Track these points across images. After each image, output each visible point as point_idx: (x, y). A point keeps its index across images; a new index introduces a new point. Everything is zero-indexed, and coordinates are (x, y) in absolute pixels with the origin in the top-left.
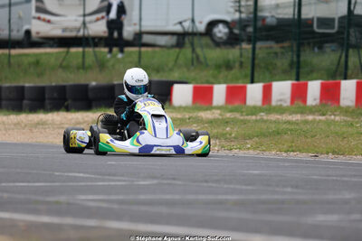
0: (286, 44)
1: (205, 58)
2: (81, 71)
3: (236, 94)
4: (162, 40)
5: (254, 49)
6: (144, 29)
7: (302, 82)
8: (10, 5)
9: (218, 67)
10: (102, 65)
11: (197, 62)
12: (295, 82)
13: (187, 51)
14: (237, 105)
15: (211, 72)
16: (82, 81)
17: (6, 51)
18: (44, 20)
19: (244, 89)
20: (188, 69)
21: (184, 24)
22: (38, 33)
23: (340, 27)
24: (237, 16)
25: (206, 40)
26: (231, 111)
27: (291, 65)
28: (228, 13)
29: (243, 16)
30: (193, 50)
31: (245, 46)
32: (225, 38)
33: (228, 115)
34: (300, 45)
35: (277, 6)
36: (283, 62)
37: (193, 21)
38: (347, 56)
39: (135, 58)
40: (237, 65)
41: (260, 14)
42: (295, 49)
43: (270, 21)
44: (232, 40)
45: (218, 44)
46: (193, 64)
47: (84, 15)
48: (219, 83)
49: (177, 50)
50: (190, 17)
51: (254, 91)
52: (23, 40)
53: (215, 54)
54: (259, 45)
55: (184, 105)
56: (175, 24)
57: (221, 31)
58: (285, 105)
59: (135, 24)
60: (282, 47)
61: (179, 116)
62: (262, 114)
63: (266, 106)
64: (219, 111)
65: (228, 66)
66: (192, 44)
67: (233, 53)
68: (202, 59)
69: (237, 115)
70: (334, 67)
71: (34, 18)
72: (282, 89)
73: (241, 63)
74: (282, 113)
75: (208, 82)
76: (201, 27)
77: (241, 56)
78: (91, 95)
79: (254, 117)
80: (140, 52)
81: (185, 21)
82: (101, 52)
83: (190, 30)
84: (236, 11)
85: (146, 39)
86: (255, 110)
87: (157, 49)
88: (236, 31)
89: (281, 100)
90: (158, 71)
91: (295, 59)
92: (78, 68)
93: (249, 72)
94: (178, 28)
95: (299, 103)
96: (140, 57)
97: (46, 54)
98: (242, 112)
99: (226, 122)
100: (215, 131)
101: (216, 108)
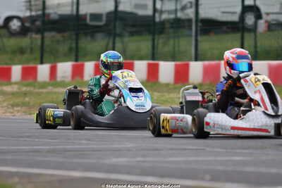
0: (67, 34)
3: (29, 73)
5: (43, 39)
7: (80, 63)
9: (14, 52)
12: (74, 63)
14: (30, 81)
19: (34, 69)
23: (107, 21)
24: (28, 14)
25: (4, 32)
26: (26, 85)
27: (70, 50)
28: (21, 11)
29: (33, 13)
31: (34, 36)
32: (18, 30)
33: (24, 89)
34: (77, 35)
35: (59, 5)
36: (64, 48)
38: (114, 43)
40: (29, 50)
41: (47, 11)
42: (74, 37)
43: (53, 17)
44: (24, 31)
45: (13, 34)
51: (43, 70)
53: (12, 43)
54: (46, 34)
57: (15, 25)
58: (67, 80)
60: (63, 37)
62: (50, 88)
63: (52, 82)
65: (21, 51)
67: (25, 42)
69: (31, 89)
72: (65, 68)
73: (32, 50)
75: (6, 64)
77: (32, 42)
79: (44, 91)
84: (27, 9)
86: (44, 85)
88: (27, 24)
89: (64, 77)
91: (74, 45)
93: (38, 55)
95: (78, 79)
98: (34, 87)
99: (25, 94)
100: (18, 101)
101: (16, 83)
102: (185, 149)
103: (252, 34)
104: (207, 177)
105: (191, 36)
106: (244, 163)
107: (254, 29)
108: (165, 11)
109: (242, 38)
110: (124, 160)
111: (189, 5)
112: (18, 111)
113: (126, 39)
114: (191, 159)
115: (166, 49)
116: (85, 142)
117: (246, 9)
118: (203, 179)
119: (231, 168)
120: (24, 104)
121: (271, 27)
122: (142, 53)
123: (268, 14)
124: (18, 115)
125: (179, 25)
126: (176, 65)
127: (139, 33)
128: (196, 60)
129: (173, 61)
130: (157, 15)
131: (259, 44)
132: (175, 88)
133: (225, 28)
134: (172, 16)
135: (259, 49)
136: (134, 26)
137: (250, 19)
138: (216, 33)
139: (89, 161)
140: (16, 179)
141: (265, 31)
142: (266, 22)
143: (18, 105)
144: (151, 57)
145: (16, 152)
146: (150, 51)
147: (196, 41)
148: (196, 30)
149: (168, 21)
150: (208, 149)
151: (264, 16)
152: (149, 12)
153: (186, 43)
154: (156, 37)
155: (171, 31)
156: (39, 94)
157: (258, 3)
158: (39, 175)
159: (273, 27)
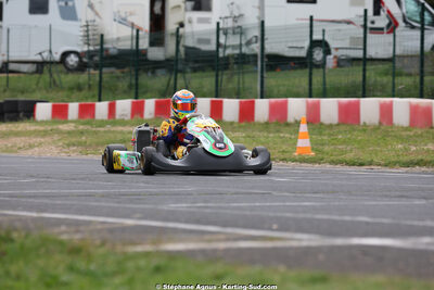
0: (126, 70)
1: (61, 82)
3: (87, 111)
4: (25, 68)
5: (101, 74)
6: (11, 59)
7: (139, 100)
9: (71, 89)
11: (54, 85)
12: (134, 100)
13: (46, 77)
14: (88, 119)
15: (65, 93)
19: (93, 107)
20: (48, 92)
21: (43, 54)
24: (86, 48)
25: (61, 67)
26: (83, 124)
27: (130, 86)
28: (78, 45)
29: (91, 48)
30: (51, 75)
31: (92, 71)
32: (76, 65)
33: (81, 127)
34: (137, 71)
35: (118, 39)
36: (123, 84)
37: (50, 52)
38: (176, 79)
39: (4, 82)
40: (86, 87)
41: (105, 46)
42: (133, 73)
43: (113, 52)
44: (82, 67)
45: (70, 70)
46: (51, 87)
49: (37, 75)
50: (48, 48)
51: (102, 108)
53: (70, 79)
54: (104, 70)
55: (45, 119)
56: (36, 55)
57: (72, 60)
58: (126, 119)
59: (3, 55)
60: (123, 72)
61: (42, 128)
62: (109, 126)
63: (111, 120)
64: (73, 124)
65: (79, 88)
66: (50, 71)
67: (83, 78)
68: (58, 82)
69: (89, 127)
70: (164, 88)
72: (124, 106)
73: (90, 86)
74: (124, 125)
75: (63, 101)
76: (57, 57)
77: (89, 79)
79: (102, 129)
80: (8, 78)
81: (44, 52)
83: (48, 59)
84: (85, 44)
85: (12, 67)
86: (102, 123)
87: (22, 75)
88: (85, 60)
89: (123, 115)
90: (23, 92)
91: (134, 82)
93: (96, 92)
94: (39, 58)
95: (137, 117)
96: (8, 82)
98: (92, 125)
99: (82, 133)
100: (74, 140)
101: (72, 122)
102: (251, 193)
103: (321, 70)
104: (275, 226)
105: (256, 71)
106: (315, 209)
107: (323, 65)
108: (229, 46)
109: (311, 74)
110: (184, 205)
111: (254, 40)
112: (74, 151)
113: (188, 76)
114: (257, 204)
115: (230, 86)
116: (142, 185)
117: (314, 44)
118: (270, 229)
119: (301, 216)
120: (79, 144)
121: (340, 62)
122: (205, 90)
123: (337, 49)
124: (74, 155)
125: (243, 60)
126: (241, 103)
127: (202, 69)
128: (262, 97)
129: (238, 98)
130: (221, 50)
131: (327, 80)
132: (240, 127)
133: (292, 64)
134: (237, 52)
135: (327, 86)
136: (196, 62)
137: (318, 55)
138: (282, 70)
139: (147, 206)
140: (63, 228)
141: (334, 67)
142: (335, 57)
143: (74, 145)
144: (214, 94)
145: (66, 196)
146: (213, 89)
147: (262, 77)
148: (262, 66)
149: (233, 56)
150: (274, 193)
151: (333, 51)
152: (213, 47)
153: (252, 80)
154: (220, 73)
155: (235, 66)
156: (96, 133)
157: (327, 39)
158: (90, 222)
159: (342, 63)
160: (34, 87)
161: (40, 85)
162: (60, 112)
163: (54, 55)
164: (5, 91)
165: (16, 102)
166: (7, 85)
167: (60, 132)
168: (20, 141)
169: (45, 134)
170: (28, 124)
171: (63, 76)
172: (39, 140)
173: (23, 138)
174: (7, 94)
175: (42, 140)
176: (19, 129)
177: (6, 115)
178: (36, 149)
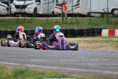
1: (111, 21)
2: (71, 25)
4: (97, 15)
6: (92, 11)
8: (48, 3)
10: (78, 23)
11: (108, 22)
13: (106, 19)
15: (114, 25)
16: (72, 28)
17: (47, 18)
18: (58, 8)
20: (106, 25)
21: (104, 10)
22: (57, 12)
37: (108, 9)
46: (107, 23)
47: (72, 7)
48: (116, 29)
49: (102, 18)
50: (107, 7)
52: (52, 14)
55: (106, 36)
56: (102, 10)
59: (88, 10)
61: (105, 39)
64: (117, 38)
66: (107, 17)
71: (55, 7)
76: (110, 11)
78: (75, 33)
80: (90, 19)
81: (105, 9)
82: (77, 19)
83: (107, 12)
85: (92, 14)
87: (96, 18)
90: (96, 25)
92: (70, 24)
94: (103, 11)
96: (90, 21)
97: (60, 19)
160: (101, 23)
161: (103, 22)
162: (112, 33)
163: (109, 10)
164: (89, 24)
165: (94, 29)
166: (90, 22)
167: (113, 41)
168: (97, 44)
169: (107, 42)
170: (99, 38)
171: (112, 19)
172: (105, 44)
173: (98, 43)
174: (90, 25)
175: (106, 44)
176: (96, 40)
177: (90, 34)
178: (104, 48)
